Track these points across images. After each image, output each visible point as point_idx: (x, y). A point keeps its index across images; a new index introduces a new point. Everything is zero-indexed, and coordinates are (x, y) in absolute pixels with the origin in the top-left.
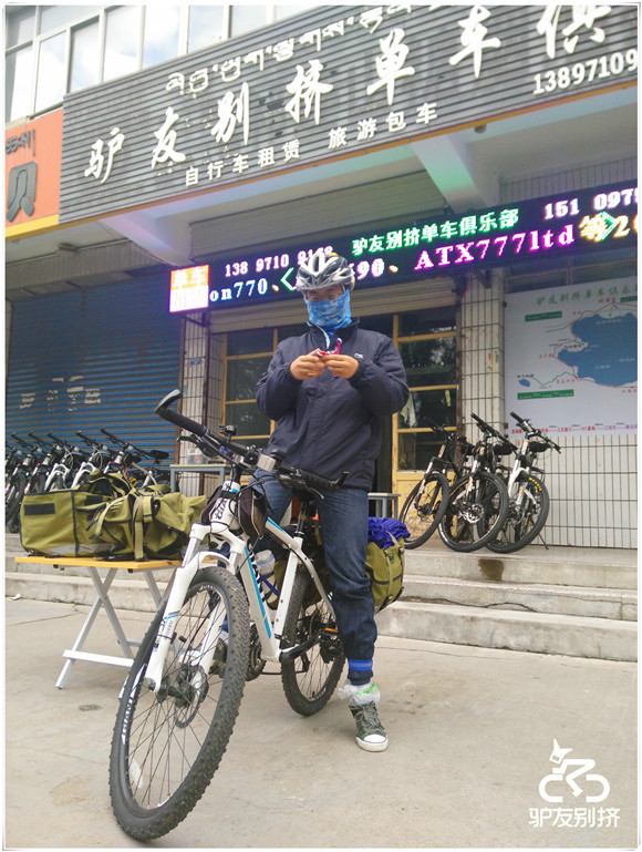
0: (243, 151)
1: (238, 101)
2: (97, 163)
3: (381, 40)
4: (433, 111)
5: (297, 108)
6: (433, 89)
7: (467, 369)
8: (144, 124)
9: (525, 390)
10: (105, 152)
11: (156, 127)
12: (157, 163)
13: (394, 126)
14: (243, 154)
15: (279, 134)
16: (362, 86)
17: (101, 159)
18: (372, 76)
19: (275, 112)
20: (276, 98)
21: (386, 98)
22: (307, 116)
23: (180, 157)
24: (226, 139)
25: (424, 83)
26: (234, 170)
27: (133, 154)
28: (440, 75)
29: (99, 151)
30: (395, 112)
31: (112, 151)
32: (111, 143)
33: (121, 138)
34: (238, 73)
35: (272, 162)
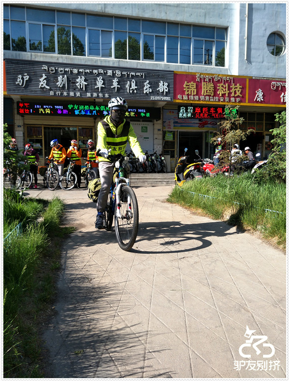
1: (64, 79)
2: (20, 81)
3: (97, 77)
4: (108, 95)
5: (79, 85)
6: (108, 91)
8: (35, 75)
10: (23, 79)
11: (39, 77)
12: (41, 87)
13: (101, 96)
14: (66, 92)
15: (75, 90)
16: (93, 86)
17: (22, 81)
18: (96, 85)
19: (74, 84)
20: (74, 81)
21: (99, 90)
22: (82, 88)
23: (48, 88)
24: (61, 86)
25: (106, 89)
26: (64, 95)
27: (33, 82)
28: (110, 89)
29: (21, 78)
30: (101, 93)
31: (25, 80)
32: (25, 77)
33: (28, 77)
34: (63, 72)
35: (74, 96)
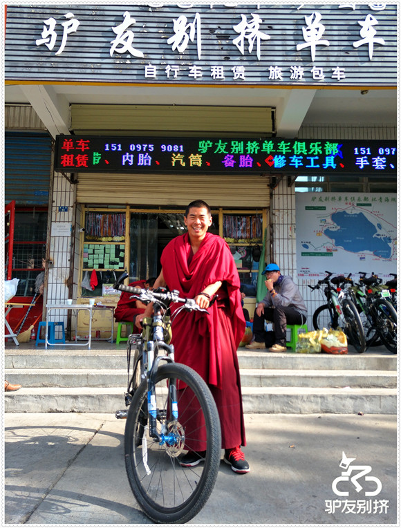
0: (196, 63)
1: (192, 25)
2: (50, 36)
3: (305, 16)
4: (343, 73)
5: (242, 43)
6: (341, 59)
7: (276, 235)
8: (101, 18)
9: (305, 250)
10: (59, 30)
11: (113, 24)
12: (115, 52)
13: (318, 76)
14: (197, 65)
15: (227, 59)
16: (293, 43)
17: (54, 35)
18: (299, 38)
19: (224, 42)
20: (223, 32)
21: (311, 56)
22: (250, 51)
23: (139, 54)
24: (181, 50)
25: (336, 54)
26: (190, 75)
27: (88, 39)
28: (346, 52)
29: (53, 26)
30: (317, 67)
31: (66, 31)
32: (65, 24)
33: (76, 24)
35: (222, 77)
